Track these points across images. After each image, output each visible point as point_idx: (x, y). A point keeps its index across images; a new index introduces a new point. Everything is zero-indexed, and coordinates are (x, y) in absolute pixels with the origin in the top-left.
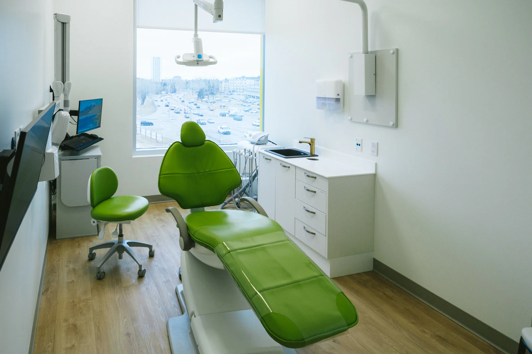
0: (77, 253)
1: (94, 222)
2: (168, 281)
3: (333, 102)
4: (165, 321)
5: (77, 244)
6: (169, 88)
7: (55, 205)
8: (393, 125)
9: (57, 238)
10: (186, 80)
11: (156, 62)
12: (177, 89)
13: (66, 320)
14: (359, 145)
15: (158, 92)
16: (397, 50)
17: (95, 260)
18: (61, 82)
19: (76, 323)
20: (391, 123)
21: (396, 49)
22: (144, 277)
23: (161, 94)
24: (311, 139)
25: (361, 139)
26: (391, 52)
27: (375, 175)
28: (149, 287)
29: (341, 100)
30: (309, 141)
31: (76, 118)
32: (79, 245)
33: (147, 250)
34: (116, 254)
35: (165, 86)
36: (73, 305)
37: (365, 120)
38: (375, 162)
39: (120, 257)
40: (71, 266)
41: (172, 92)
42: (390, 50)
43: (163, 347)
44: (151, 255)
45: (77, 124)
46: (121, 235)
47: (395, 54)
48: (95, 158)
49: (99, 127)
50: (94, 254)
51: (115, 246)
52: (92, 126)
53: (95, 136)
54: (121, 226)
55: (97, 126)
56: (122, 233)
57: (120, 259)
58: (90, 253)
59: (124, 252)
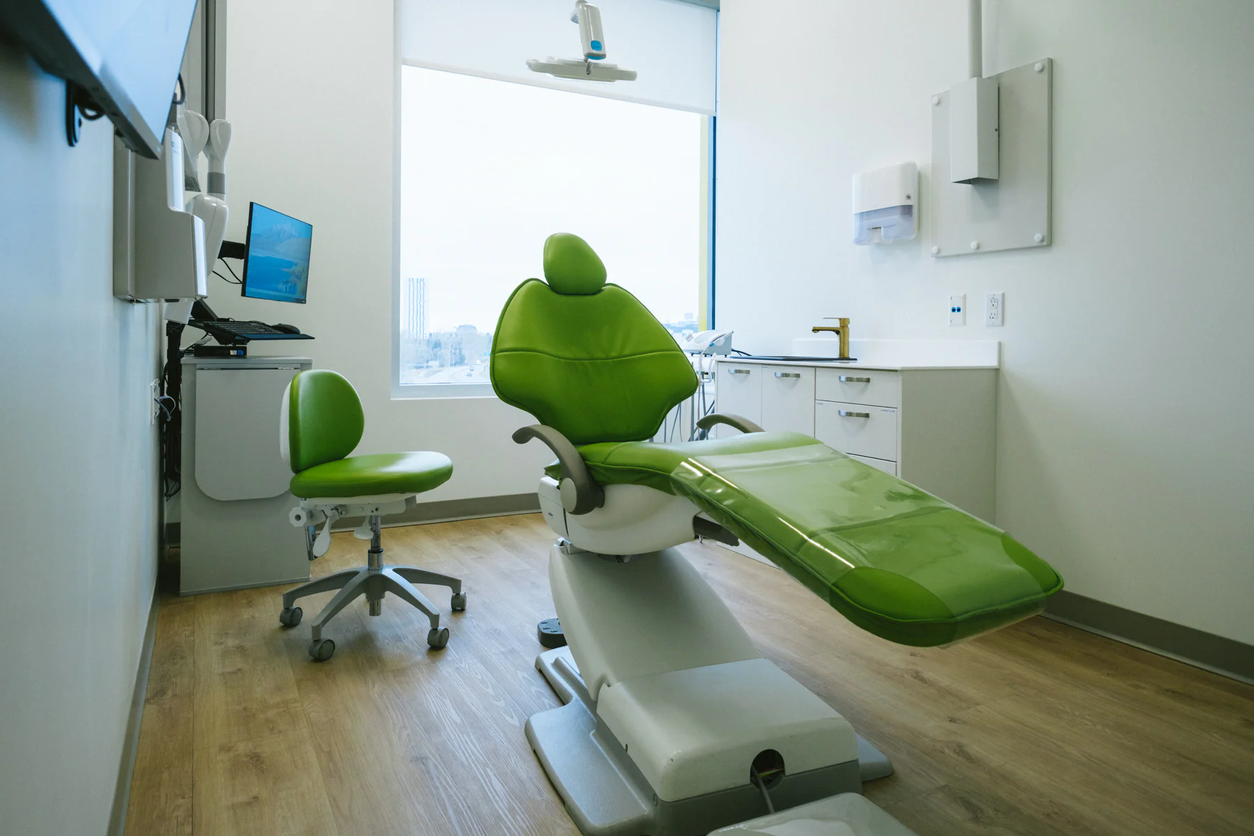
0: (246, 616)
1: (298, 517)
2: (512, 651)
3: (896, 218)
4: (521, 724)
5: (243, 602)
6: (446, 353)
7: (175, 526)
8: (1042, 241)
9: (183, 590)
10: (488, 334)
11: (416, 290)
12: (466, 357)
13: (226, 749)
14: (959, 310)
15: (421, 363)
16: (1051, 62)
17: (297, 627)
19: (258, 750)
20: (1038, 237)
21: (1049, 58)
22: (443, 651)
23: (427, 367)
24: (840, 319)
25: (962, 294)
26: (1038, 67)
27: (996, 371)
28: (463, 665)
29: (915, 210)
30: (837, 325)
32: (250, 602)
33: (446, 593)
34: (361, 600)
35: (439, 349)
36: (246, 718)
37: (973, 245)
38: (999, 340)
39: (374, 611)
40: (231, 642)
41: (454, 362)
42: (1034, 64)
43: (523, 775)
44: (458, 606)
45: (241, 282)
46: (375, 550)
47: (1046, 72)
48: (295, 369)
49: (302, 300)
50: (297, 610)
51: (356, 580)
52: (284, 290)
53: (289, 327)
54: (375, 524)
55: (297, 296)
56: (378, 543)
57: (371, 617)
58: (287, 609)
59: (388, 594)
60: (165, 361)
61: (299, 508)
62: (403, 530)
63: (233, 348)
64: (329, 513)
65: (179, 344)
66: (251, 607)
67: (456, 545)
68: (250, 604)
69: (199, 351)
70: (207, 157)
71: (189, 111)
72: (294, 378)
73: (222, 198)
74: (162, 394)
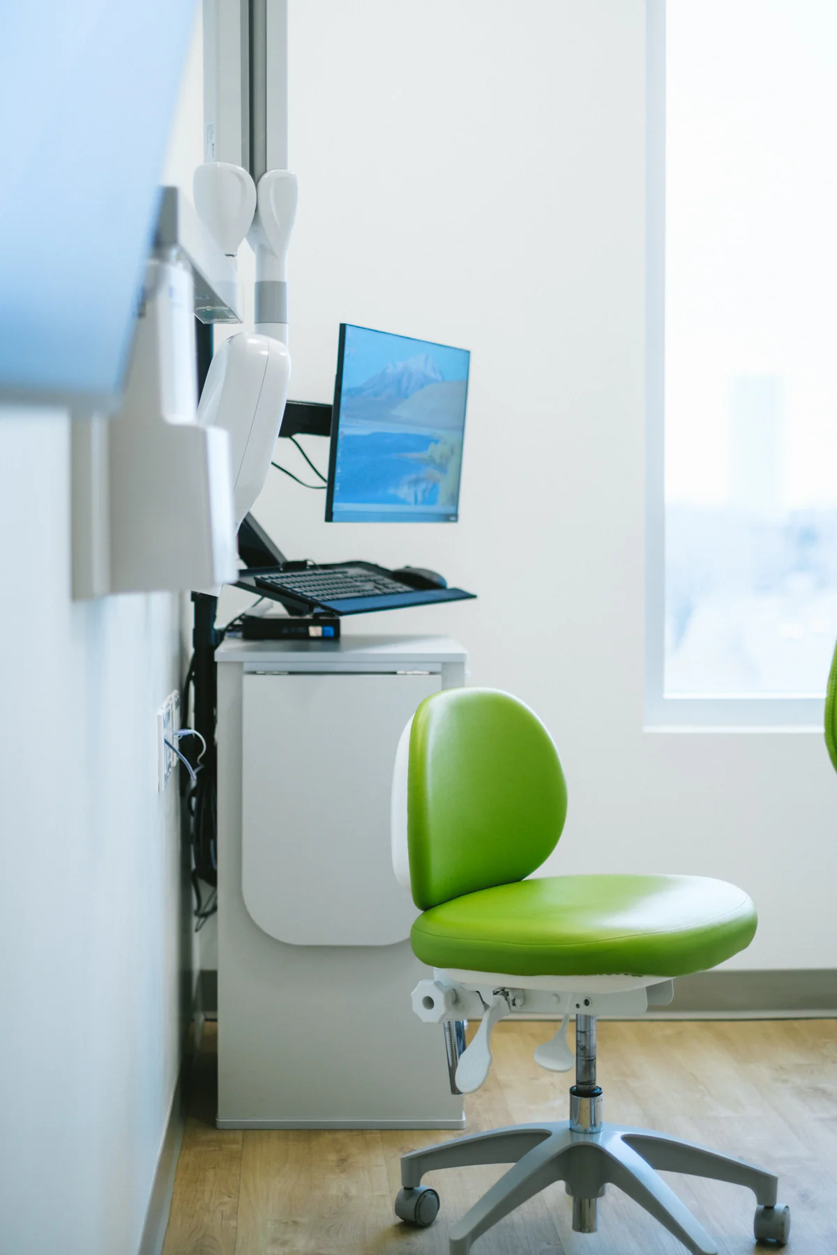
0: (333, 1191)
1: (429, 1002)
5: (332, 1157)
7: (210, 978)
9: (222, 1118)
18: (241, 168)
31: (318, 446)
32: (343, 1160)
34: (556, 1193)
39: (583, 1222)
40: (302, 1243)
44: (772, 1236)
45: (325, 485)
46: (585, 1090)
48: (431, 673)
49: (450, 517)
50: (429, 1195)
51: (547, 1149)
52: (412, 499)
53: (426, 576)
54: (584, 1032)
55: (439, 508)
56: (590, 1074)
57: (580, 1234)
58: (409, 1190)
59: (611, 1189)
60: (191, 651)
61: (431, 983)
62: (669, 1029)
63: (315, 622)
64: (490, 999)
65: (214, 617)
66: (344, 1171)
67: (785, 1081)
68: (343, 1163)
69: (252, 629)
70: (253, 249)
71: (219, 164)
72: (418, 711)
73: (280, 337)
74: (184, 725)
